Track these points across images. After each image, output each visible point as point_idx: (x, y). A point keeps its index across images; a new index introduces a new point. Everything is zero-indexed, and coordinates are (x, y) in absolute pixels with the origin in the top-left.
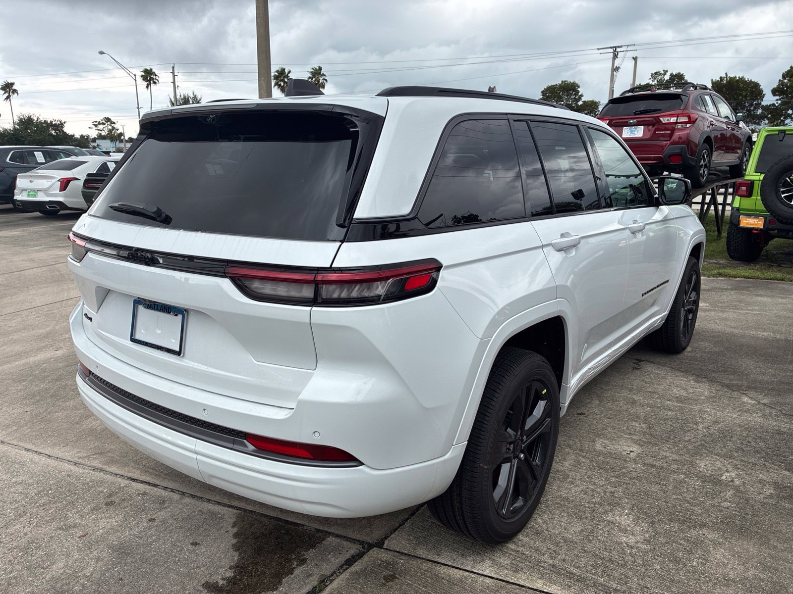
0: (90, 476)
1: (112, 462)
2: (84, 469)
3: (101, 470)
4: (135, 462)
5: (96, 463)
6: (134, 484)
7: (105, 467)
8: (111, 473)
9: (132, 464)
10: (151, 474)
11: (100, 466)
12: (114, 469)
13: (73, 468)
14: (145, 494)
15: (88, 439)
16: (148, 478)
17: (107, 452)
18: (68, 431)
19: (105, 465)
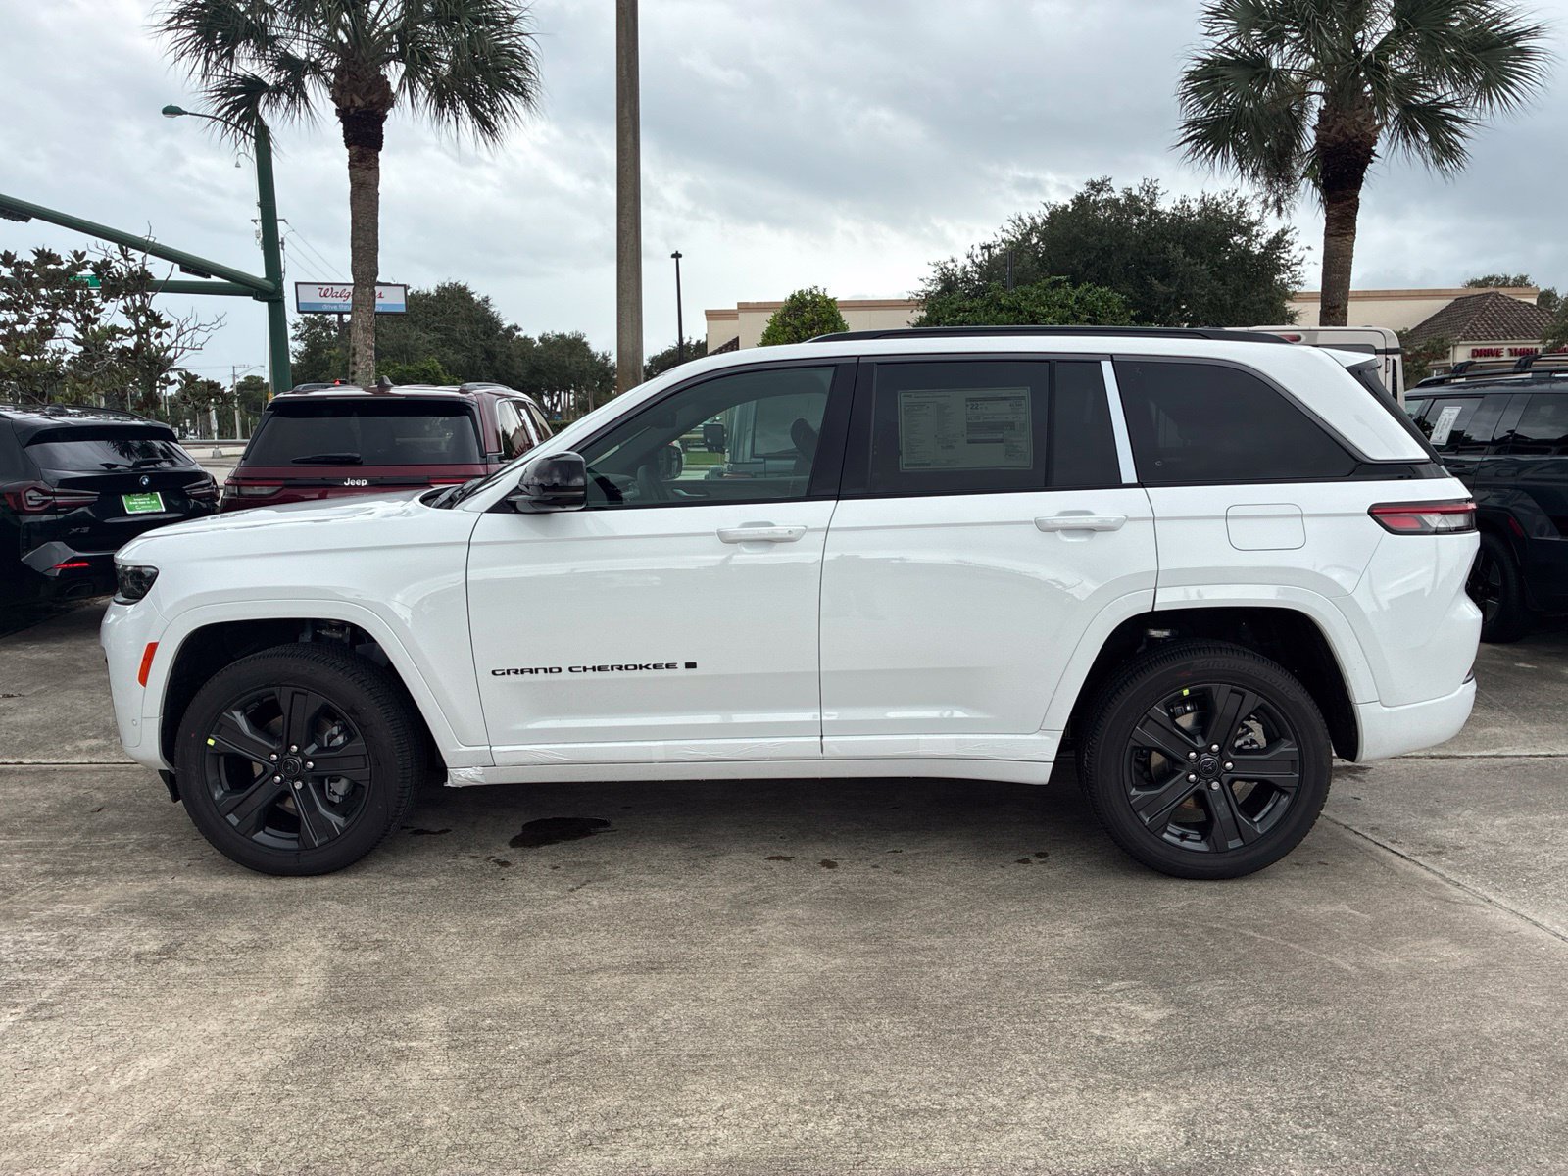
0: (1467, 880)
1: (1431, 885)
2: (1474, 891)
3: (1449, 881)
4: (1394, 873)
5: (1456, 891)
6: (1404, 853)
7: (1442, 882)
8: (1434, 872)
9: (1399, 872)
10: (1377, 854)
11: (1449, 886)
12: (1429, 876)
13: (1493, 897)
14: (1393, 842)
15: (1467, 928)
16: (1383, 851)
17: (1436, 898)
18: (1508, 956)
19: (1441, 885)
